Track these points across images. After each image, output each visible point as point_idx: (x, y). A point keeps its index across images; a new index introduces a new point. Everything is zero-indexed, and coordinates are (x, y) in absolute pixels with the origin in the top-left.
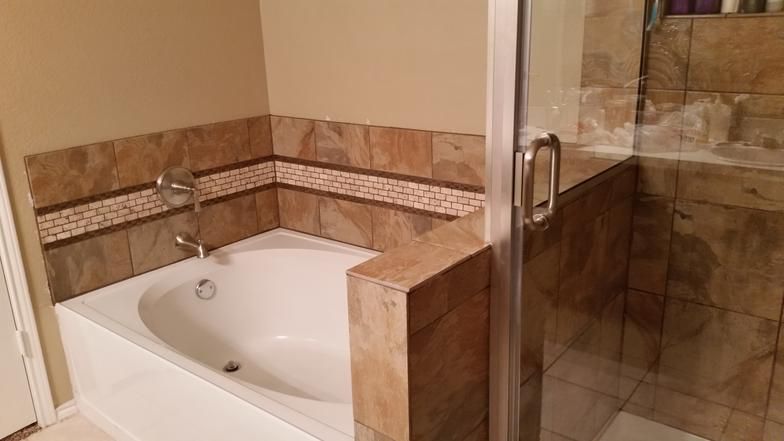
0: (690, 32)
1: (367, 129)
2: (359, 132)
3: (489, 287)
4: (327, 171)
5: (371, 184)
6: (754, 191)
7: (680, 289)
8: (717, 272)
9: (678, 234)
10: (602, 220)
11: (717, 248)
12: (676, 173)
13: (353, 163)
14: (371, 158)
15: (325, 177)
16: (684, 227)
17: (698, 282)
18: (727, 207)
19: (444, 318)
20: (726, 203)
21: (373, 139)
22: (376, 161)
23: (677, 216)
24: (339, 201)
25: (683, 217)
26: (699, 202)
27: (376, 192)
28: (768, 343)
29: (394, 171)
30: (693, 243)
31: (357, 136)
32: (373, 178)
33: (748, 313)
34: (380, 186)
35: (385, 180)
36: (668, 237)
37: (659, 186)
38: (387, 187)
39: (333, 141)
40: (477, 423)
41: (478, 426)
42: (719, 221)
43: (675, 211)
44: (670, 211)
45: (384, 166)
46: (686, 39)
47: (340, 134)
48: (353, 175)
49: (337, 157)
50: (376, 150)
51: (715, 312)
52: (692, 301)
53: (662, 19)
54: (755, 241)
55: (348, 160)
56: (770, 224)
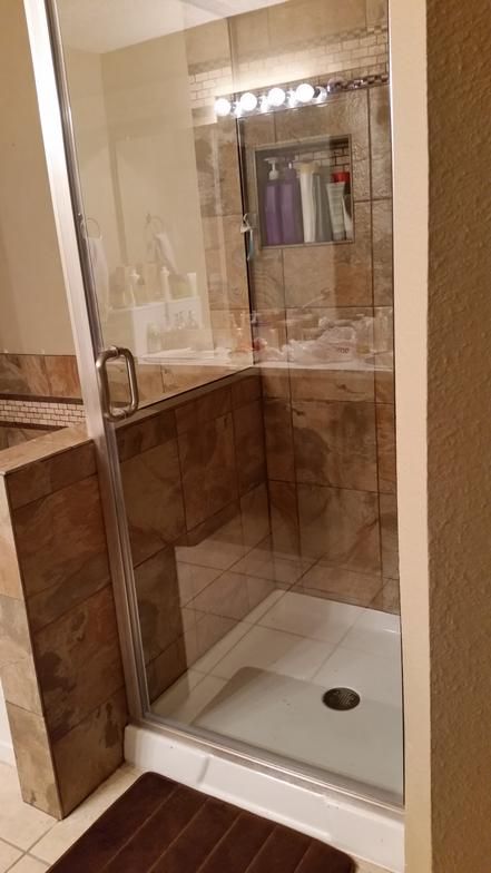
0: (281, 260)
1: (42, 359)
2: (36, 362)
3: (96, 473)
4: (11, 402)
5: (52, 411)
6: (344, 387)
7: (306, 475)
8: (329, 457)
9: (297, 428)
10: (225, 420)
11: (326, 437)
12: (288, 378)
13: (34, 392)
14: (50, 385)
15: (10, 408)
16: (300, 422)
17: (318, 467)
18: (328, 402)
19: (48, 498)
20: (327, 398)
21: (49, 368)
22: (54, 389)
23: (294, 414)
24: (26, 430)
25: (299, 414)
26: (309, 400)
27: (57, 418)
28: (373, 511)
29: (71, 396)
30: (308, 434)
31: (34, 366)
32: (54, 405)
33: (355, 488)
34: (61, 412)
35: (65, 406)
36: (290, 432)
37: (278, 390)
38: (67, 412)
39: (13, 373)
40: (100, 587)
41: (102, 589)
42: (325, 415)
43: (292, 410)
44: (288, 409)
45: (62, 393)
46: (280, 265)
47: (19, 365)
48: (35, 404)
49: (18, 388)
50: (54, 378)
51: (332, 491)
52: (316, 484)
53: (261, 250)
54: (351, 428)
55: (29, 390)
56: (359, 413)
